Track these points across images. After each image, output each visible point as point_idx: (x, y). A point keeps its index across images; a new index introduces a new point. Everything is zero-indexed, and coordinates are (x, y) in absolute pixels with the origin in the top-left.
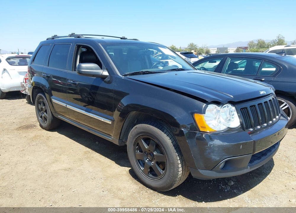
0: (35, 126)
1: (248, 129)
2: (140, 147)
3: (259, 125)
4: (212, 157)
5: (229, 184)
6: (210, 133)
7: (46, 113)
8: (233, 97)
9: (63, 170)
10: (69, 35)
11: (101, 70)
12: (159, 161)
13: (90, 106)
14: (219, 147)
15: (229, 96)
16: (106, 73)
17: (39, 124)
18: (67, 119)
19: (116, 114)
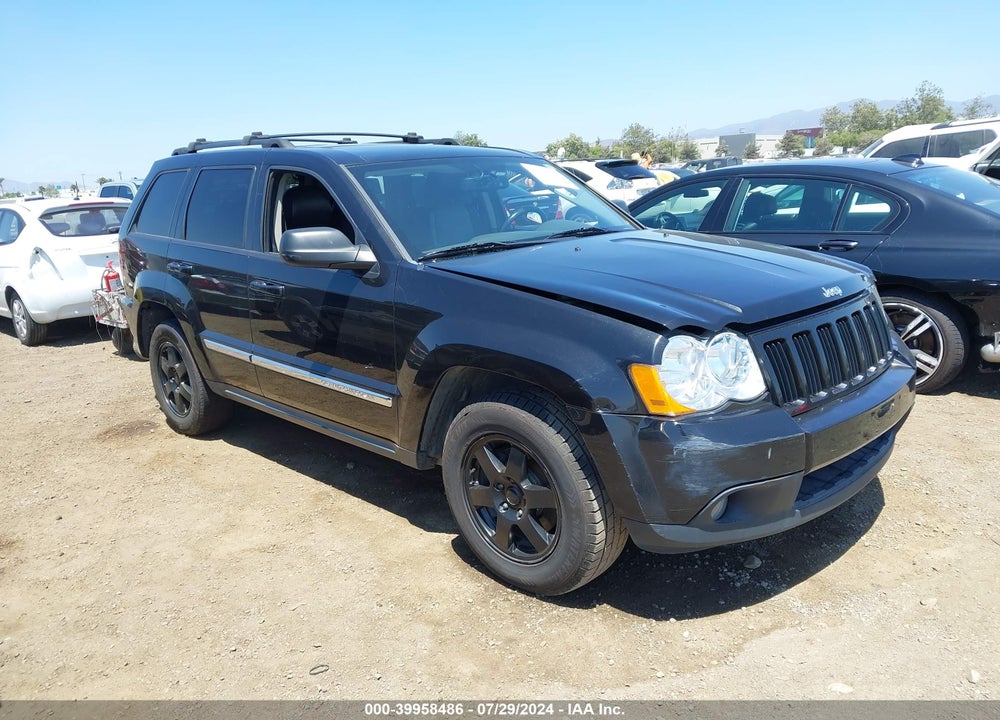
0: (153, 425)
1: (789, 400)
2: (480, 470)
3: (824, 388)
4: (687, 487)
5: (747, 566)
6: (680, 419)
7: (188, 383)
8: (740, 310)
9: (257, 552)
10: (245, 138)
11: (352, 248)
12: (540, 506)
13: (318, 355)
14: (706, 455)
15: (728, 308)
16: (367, 256)
17: (165, 417)
18: (251, 397)
19: (406, 375)
